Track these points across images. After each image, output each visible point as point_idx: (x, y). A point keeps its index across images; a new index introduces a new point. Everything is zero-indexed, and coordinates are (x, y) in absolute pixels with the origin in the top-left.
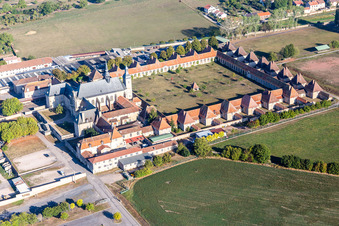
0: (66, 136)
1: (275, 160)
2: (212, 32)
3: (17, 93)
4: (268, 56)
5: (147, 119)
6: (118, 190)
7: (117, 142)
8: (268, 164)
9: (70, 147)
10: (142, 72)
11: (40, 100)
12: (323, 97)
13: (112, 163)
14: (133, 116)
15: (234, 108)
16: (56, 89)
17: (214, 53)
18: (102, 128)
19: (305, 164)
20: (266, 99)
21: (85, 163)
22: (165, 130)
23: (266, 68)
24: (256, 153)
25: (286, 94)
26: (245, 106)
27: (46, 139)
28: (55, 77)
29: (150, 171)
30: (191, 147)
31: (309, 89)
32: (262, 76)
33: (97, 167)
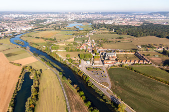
0: (103, 59)
1: (135, 71)
2: (137, 50)
3: (99, 52)
4: (144, 55)
5: (116, 60)
6: (107, 69)
7: (110, 62)
8: (133, 71)
9: (102, 61)
10: (120, 53)
11: (102, 54)
12: (151, 64)
13: (108, 65)
14: (114, 59)
15: (132, 62)
16: (104, 53)
17: (134, 53)
18: (108, 59)
19: (139, 73)
20: (139, 61)
22: (118, 62)
23: (142, 57)
24: (132, 69)
25: (144, 62)
26: (134, 62)
27: (100, 60)
28: (106, 51)
29: (113, 67)
30: (121, 65)
31: (149, 62)
33: (105, 65)
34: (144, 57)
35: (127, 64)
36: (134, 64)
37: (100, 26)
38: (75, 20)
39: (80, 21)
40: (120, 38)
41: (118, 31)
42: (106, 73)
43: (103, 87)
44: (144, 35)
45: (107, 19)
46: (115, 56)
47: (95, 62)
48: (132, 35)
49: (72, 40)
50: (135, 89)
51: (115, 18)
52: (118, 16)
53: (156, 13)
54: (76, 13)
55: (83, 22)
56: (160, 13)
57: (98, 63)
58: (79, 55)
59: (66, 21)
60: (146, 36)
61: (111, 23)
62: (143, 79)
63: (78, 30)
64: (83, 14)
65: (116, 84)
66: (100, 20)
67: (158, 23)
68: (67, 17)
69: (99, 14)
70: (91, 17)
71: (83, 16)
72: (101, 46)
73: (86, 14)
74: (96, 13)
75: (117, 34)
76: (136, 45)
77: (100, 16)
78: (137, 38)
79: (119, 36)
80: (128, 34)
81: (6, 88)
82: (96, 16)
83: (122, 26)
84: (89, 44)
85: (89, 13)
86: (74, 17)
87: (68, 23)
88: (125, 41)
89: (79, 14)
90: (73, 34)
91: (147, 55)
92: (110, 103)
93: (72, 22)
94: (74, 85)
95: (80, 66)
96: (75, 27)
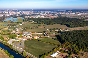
6: (24, 41)
29: (28, 40)
35: (36, 38)
37: (29, 19)
38: (12, 16)
39: (15, 16)
42: (23, 43)
43: (19, 49)
47: (19, 39)
48: (47, 24)
51: (43, 14)
55: (18, 17)
59: (3, 17)
60: (55, 24)
61: (37, 17)
63: (12, 22)
64: (19, 11)
68: (5, 14)
69: (32, 11)
70: (25, 13)
71: (19, 13)
73: (22, 11)
74: (29, 10)
75: (38, 23)
76: (46, 29)
77: (32, 13)
78: (49, 26)
80: (44, 23)
82: (29, 13)
84: (18, 30)
85: (24, 10)
86: (11, 13)
87: (5, 18)
88: (41, 27)
90: (8, 25)
92: (21, 54)
93: (9, 17)
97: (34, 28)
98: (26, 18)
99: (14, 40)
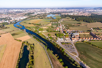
0: (71, 37)
1: (92, 45)
2: (91, 31)
3: (68, 33)
4: (96, 34)
5: (79, 38)
6: (74, 43)
7: (75, 39)
8: (91, 45)
10: (81, 33)
11: (70, 34)
12: (101, 40)
14: (78, 37)
15: (89, 39)
16: (71, 33)
17: (89, 33)
18: (74, 37)
19: (95, 46)
20: (94, 39)
21: (72, 40)
22: (81, 39)
23: (95, 35)
24: (90, 44)
25: (96, 39)
26: (91, 39)
27: (69, 37)
28: (72, 32)
29: (78, 42)
30: (83, 41)
32: (94, 36)
33: (73, 41)
34: (96, 35)
35: (86, 40)
36: (90, 40)
37: (66, 16)
38: (51, 13)
39: (53, 13)
40: (79, 23)
41: (77, 19)
42: (74, 46)
43: (73, 55)
44: (93, 22)
45: (69, 12)
46: (78, 35)
47: (66, 39)
48: (86, 22)
49: (50, 25)
50: (94, 57)
52: (76, 10)
53: (98, 8)
54: (51, 9)
55: (56, 13)
56: (100, 8)
57: (68, 40)
58: (56, 34)
59: (45, 13)
60: (95, 22)
61: (72, 14)
62: (99, 50)
63: (53, 18)
64: (55, 9)
65: (81, 53)
66: (65, 12)
67: (100, 14)
68: (46, 11)
69: (64, 9)
70: (60, 10)
71: (55, 10)
72: (68, 28)
73: (57, 9)
74: (62, 9)
75: (77, 21)
76: (89, 28)
78: (90, 24)
79: (78, 22)
80: (84, 21)
81: (13, 56)
82: (62, 10)
83: (79, 16)
84: (61, 27)
86: (50, 11)
87: (47, 15)
88: (83, 25)
89: (53, 9)
90: (51, 21)
91: (98, 35)
92: (80, 67)
93: (49, 14)
94: (56, 55)
95: (57, 42)
96: (51, 17)
97: (75, 26)
98: (63, 15)
99: (62, 40)
